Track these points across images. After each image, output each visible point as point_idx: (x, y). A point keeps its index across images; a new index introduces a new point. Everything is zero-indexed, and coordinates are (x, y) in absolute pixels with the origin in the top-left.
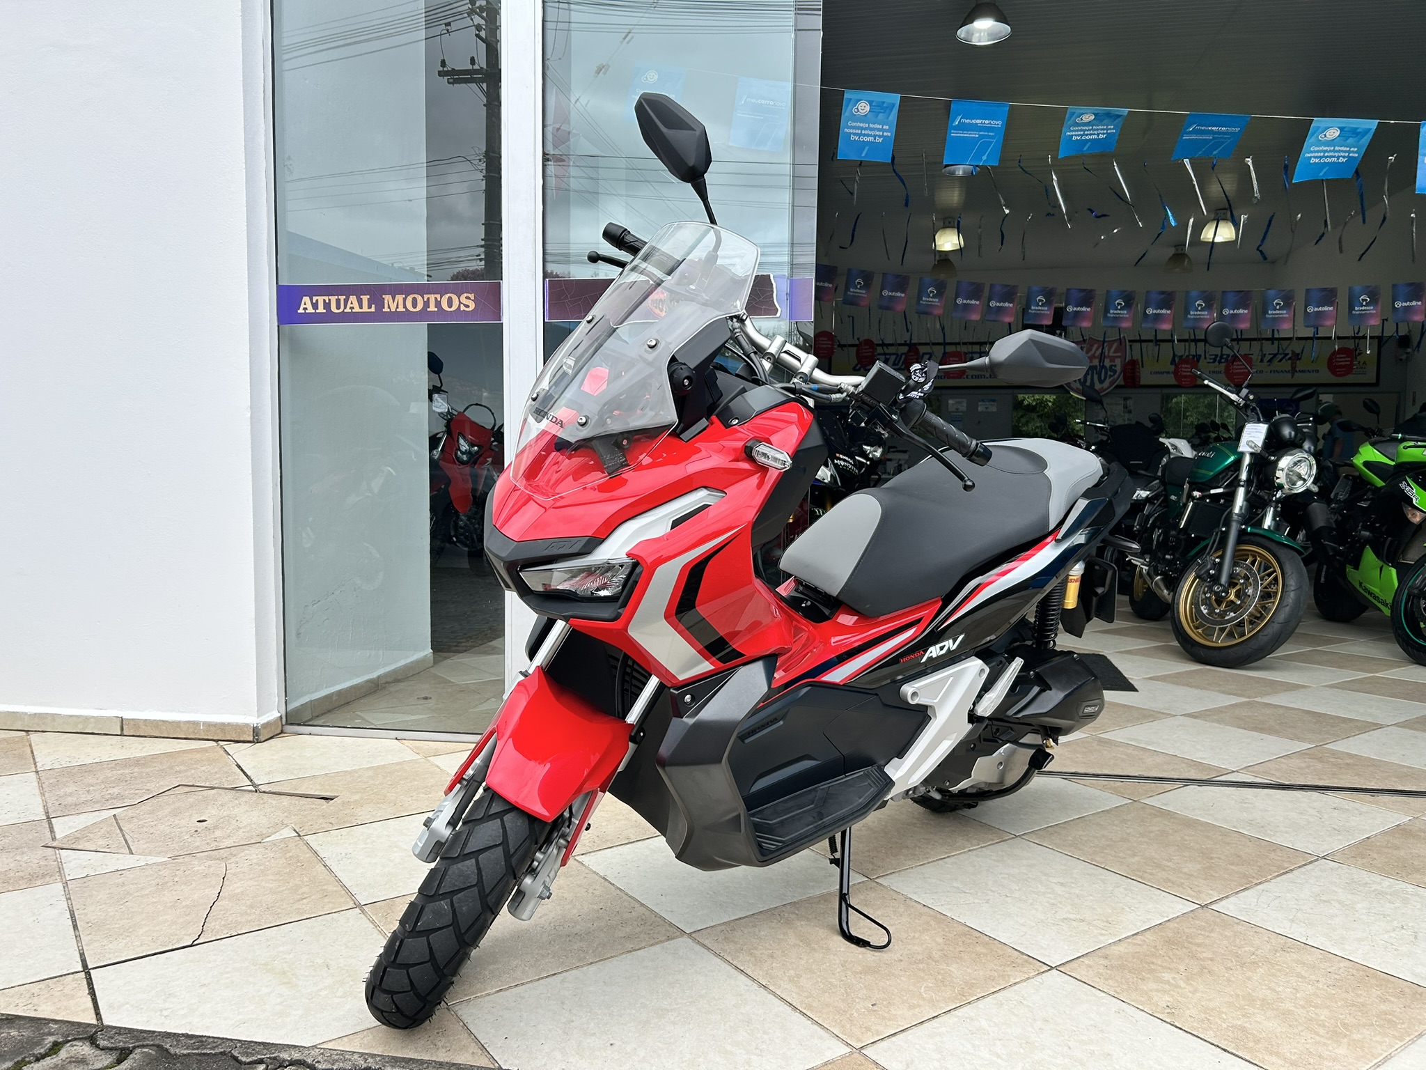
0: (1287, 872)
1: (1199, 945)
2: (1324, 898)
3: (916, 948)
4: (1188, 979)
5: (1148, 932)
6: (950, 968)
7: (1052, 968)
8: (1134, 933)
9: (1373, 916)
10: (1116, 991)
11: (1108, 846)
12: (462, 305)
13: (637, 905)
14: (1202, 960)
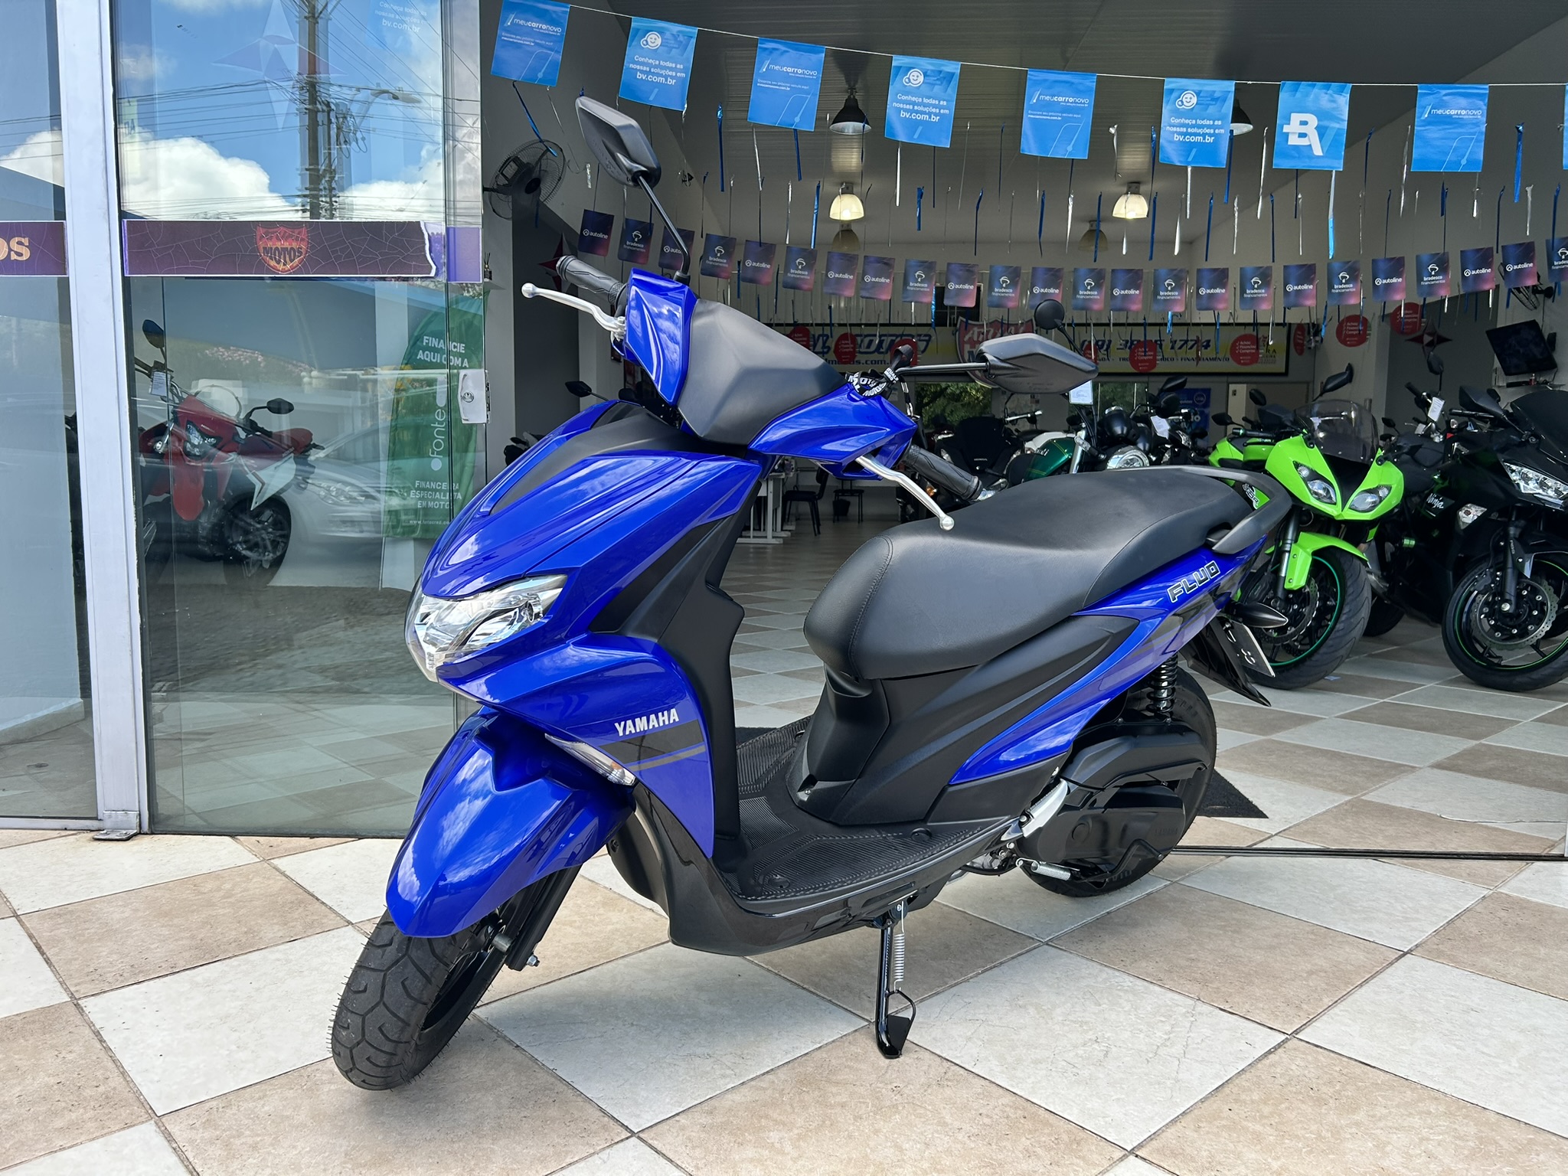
0: (995, 967)
1: (837, 1083)
2: (1020, 1003)
4: (800, 1137)
5: (785, 1068)
7: (633, 1134)
8: (768, 1069)
9: (1068, 1025)
10: (697, 1168)
12: (12, 253)
14: (832, 1106)
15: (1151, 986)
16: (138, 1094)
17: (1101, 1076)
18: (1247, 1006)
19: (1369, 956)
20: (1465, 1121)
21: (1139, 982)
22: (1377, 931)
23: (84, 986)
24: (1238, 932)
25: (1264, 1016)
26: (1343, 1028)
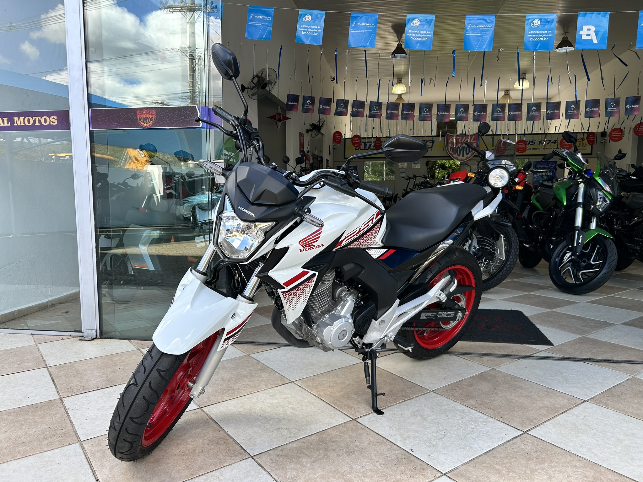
1: (334, 442)
2: (416, 414)
3: (191, 447)
5: (314, 435)
6: (199, 459)
7: (251, 456)
9: (432, 424)
10: (272, 470)
11: (332, 386)
12: (51, 122)
13: (69, 425)
14: (330, 450)
15: (471, 410)
16: (76, 433)
17: (440, 444)
18: (509, 420)
19: (569, 402)
20: (590, 470)
21: (467, 408)
22: (576, 392)
23: (65, 393)
24: (514, 390)
25: (516, 424)
26: (548, 430)
